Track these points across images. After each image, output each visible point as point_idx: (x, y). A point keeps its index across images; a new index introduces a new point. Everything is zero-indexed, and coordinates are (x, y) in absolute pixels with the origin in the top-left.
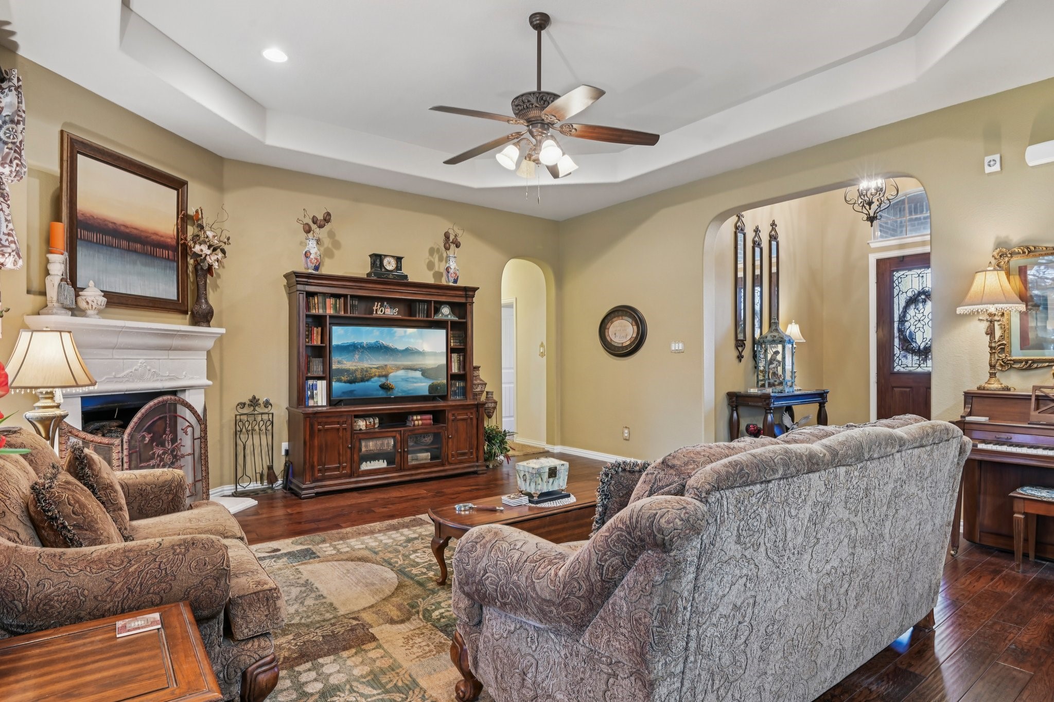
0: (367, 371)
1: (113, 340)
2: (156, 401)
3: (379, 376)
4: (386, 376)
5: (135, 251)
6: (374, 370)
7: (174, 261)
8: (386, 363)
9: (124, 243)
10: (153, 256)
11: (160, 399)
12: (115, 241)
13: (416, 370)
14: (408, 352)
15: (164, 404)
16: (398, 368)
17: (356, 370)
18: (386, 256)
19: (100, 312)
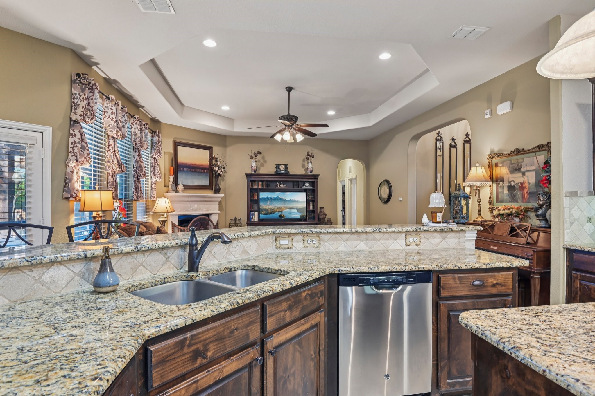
0: (273, 209)
1: (187, 199)
2: (198, 217)
3: (279, 212)
4: (281, 212)
5: (195, 172)
6: (276, 209)
7: (208, 173)
8: (281, 206)
9: (192, 170)
10: (201, 172)
11: (199, 217)
12: (189, 170)
13: (294, 209)
14: (291, 201)
15: (201, 218)
16: (287, 208)
17: (268, 209)
18: (281, 165)
19: (183, 191)
